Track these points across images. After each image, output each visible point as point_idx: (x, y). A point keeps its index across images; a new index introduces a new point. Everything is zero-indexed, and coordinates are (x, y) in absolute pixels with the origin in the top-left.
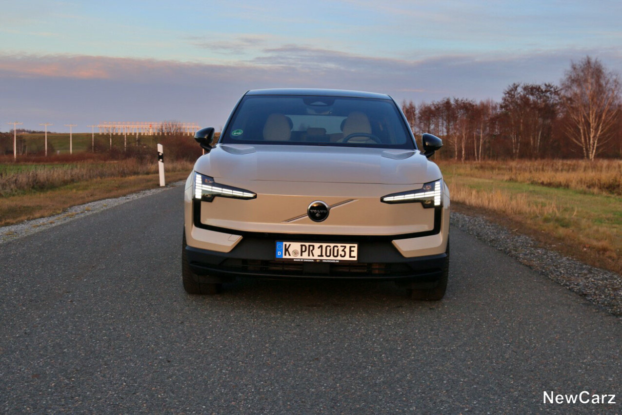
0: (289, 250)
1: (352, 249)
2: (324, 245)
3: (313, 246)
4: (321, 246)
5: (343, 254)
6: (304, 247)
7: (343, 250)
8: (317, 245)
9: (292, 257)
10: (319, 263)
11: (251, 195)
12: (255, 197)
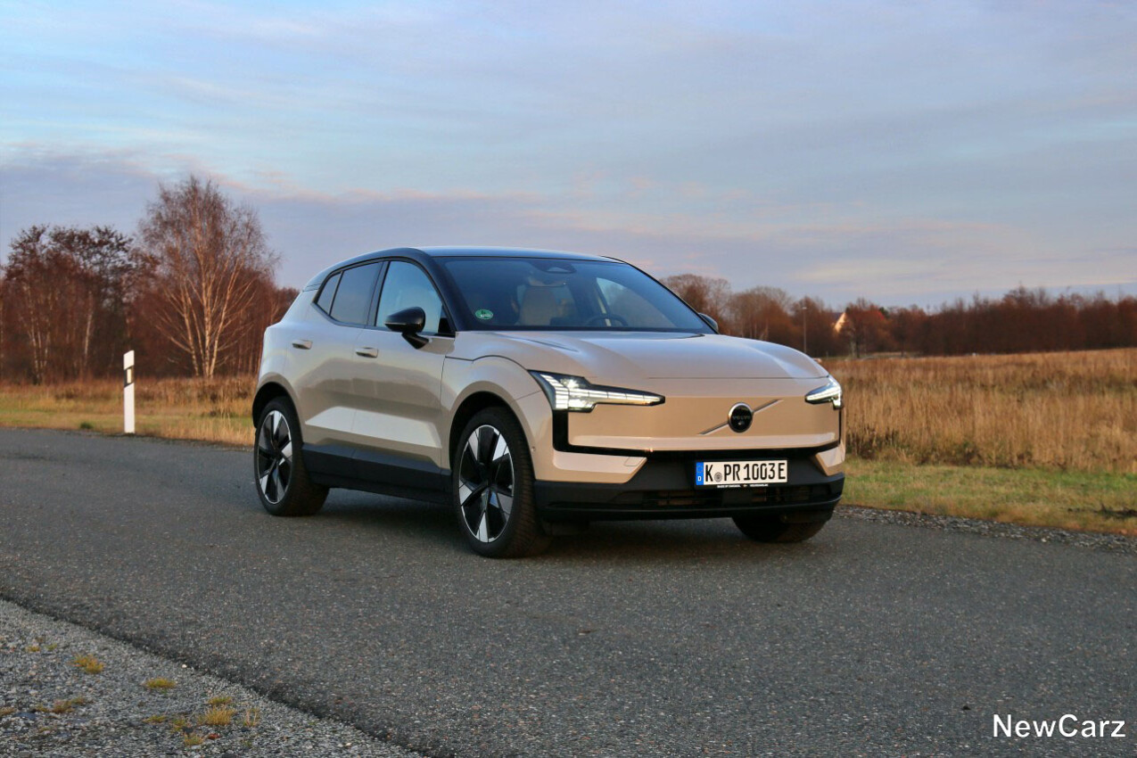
0: (711, 472)
1: (782, 467)
2: (751, 463)
3: (738, 466)
4: (747, 466)
5: (771, 473)
6: (728, 468)
7: (772, 470)
8: (743, 464)
9: (714, 483)
10: (746, 488)
11: (655, 399)
12: (663, 401)
